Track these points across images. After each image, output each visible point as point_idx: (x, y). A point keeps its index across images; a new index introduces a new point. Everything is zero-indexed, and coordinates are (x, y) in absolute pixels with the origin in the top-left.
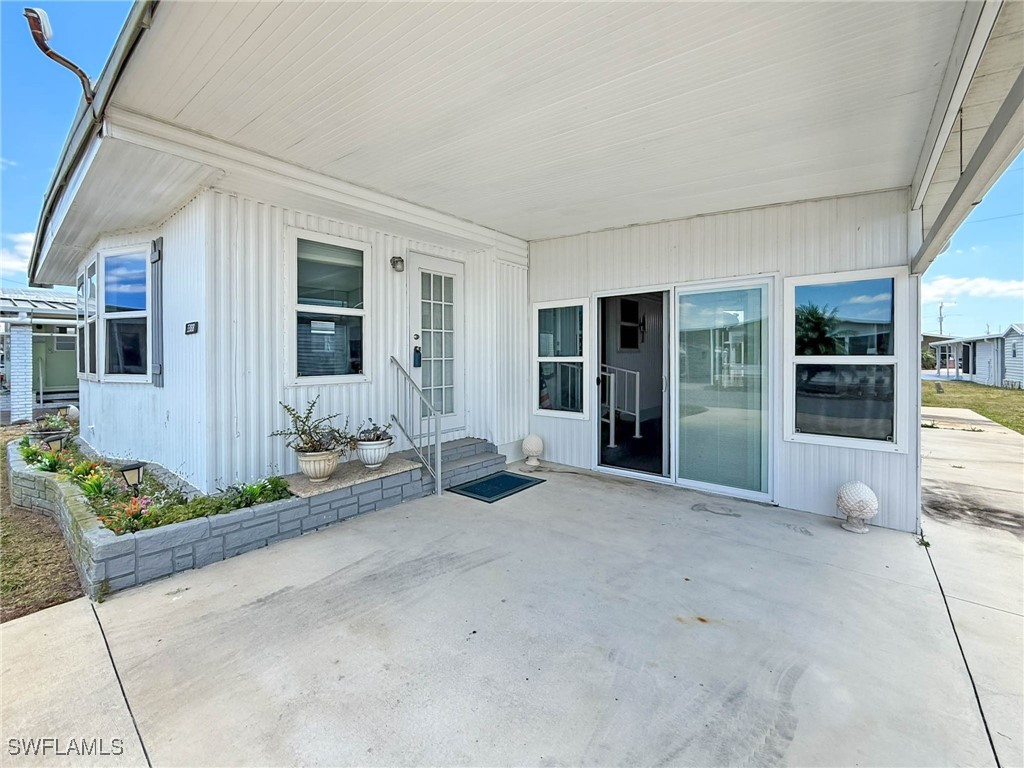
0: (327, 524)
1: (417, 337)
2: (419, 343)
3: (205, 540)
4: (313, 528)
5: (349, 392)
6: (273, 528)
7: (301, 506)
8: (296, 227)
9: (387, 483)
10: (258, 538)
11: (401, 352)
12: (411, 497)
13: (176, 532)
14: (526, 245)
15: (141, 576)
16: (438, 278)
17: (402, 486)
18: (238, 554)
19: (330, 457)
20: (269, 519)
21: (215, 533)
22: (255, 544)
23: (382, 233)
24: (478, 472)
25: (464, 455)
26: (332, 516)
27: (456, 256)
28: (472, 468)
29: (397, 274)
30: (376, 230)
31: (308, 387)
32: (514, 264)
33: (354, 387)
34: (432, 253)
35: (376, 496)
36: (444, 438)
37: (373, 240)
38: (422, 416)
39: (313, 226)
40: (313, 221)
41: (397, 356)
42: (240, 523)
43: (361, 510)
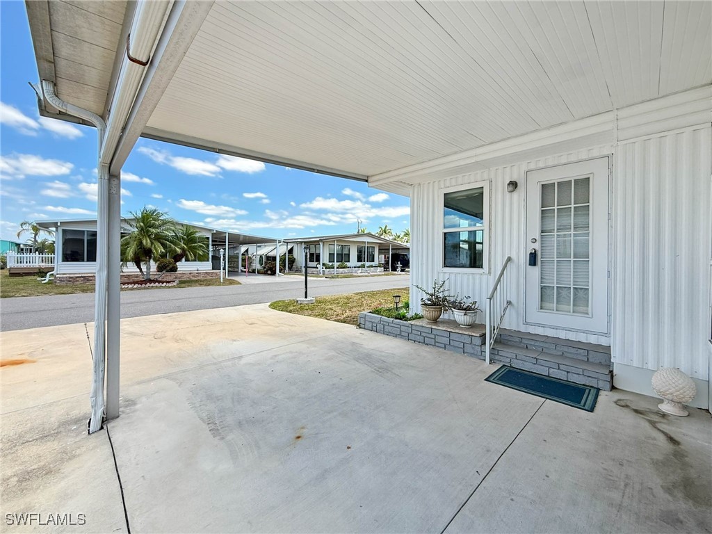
1: (534, 241)
2: (537, 246)
3: (380, 324)
4: (413, 340)
5: (474, 279)
6: (398, 331)
7: (409, 327)
9: (453, 337)
10: (393, 332)
11: (518, 254)
12: (471, 354)
15: (366, 327)
16: (564, 185)
17: (464, 343)
18: (387, 335)
20: (397, 326)
21: (382, 323)
22: (392, 334)
23: (500, 168)
24: (551, 370)
25: (565, 355)
27: (595, 153)
28: (542, 362)
29: (515, 194)
30: (495, 168)
31: (450, 273)
32: (662, 134)
33: (478, 277)
34: (556, 163)
35: (446, 341)
36: (572, 336)
37: (492, 176)
38: (541, 309)
39: (454, 183)
40: (453, 181)
41: (514, 257)
42: (389, 323)
43: (437, 344)
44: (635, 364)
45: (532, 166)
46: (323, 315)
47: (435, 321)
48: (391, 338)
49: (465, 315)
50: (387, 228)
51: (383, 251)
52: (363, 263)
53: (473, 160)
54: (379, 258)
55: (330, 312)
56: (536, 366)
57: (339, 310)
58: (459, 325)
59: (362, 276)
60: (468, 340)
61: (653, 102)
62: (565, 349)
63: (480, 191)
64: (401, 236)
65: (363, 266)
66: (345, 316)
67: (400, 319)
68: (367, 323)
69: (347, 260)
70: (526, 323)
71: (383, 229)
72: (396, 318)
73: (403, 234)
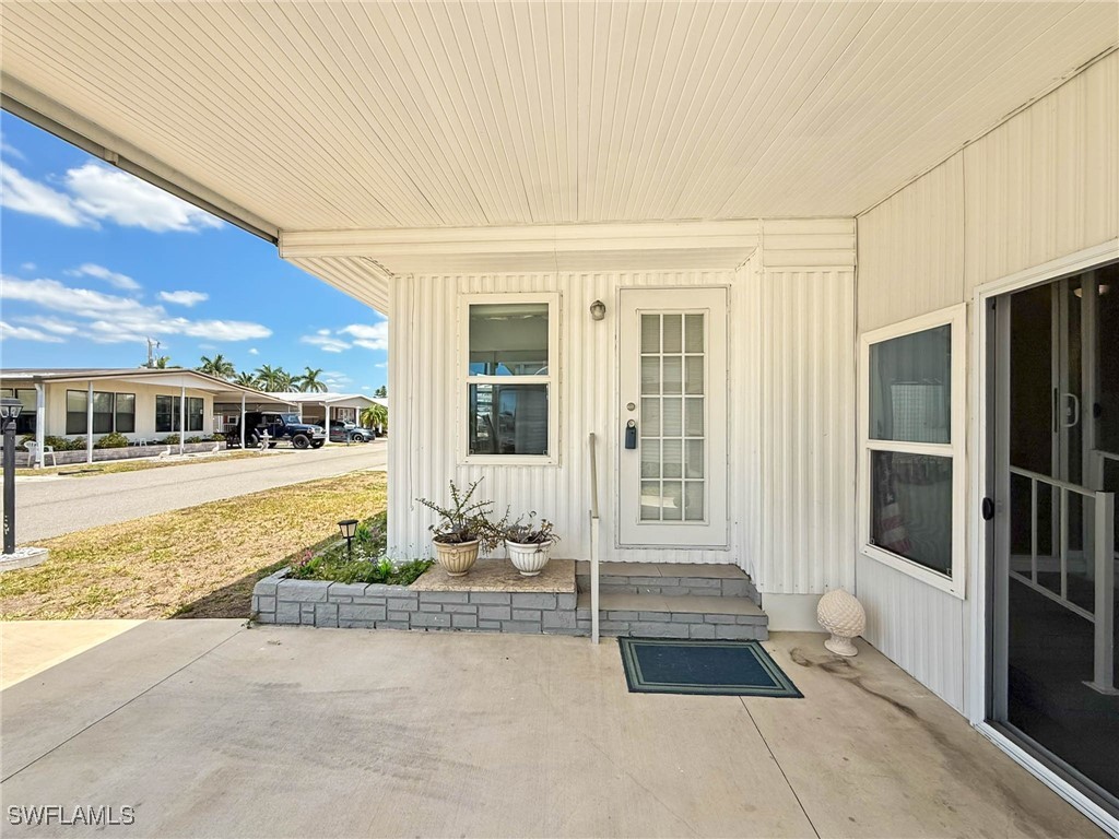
0: (439, 628)
1: (631, 407)
2: (636, 416)
3: (324, 603)
4: (422, 627)
5: (530, 475)
6: (380, 613)
7: (410, 598)
8: (470, 293)
9: (519, 602)
10: (367, 618)
11: (607, 427)
12: (558, 631)
13: (303, 588)
14: (852, 223)
15: (280, 617)
16: (674, 320)
17: (542, 611)
18: (350, 627)
19: (454, 551)
20: (378, 601)
21: (332, 599)
22: (364, 624)
23: (578, 274)
24: (694, 627)
25: (695, 592)
26: (444, 620)
27: (710, 279)
28: (680, 618)
29: (601, 324)
30: (569, 273)
31: (482, 467)
32: (811, 269)
33: (537, 471)
34: (661, 284)
35: (503, 613)
36: (683, 557)
37: (563, 286)
38: (642, 519)
39: (489, 287)
40: (488, 282)
41: (600, 432)
42: (352, 597)
43: (482, 624)
44: (786, 590)
45: (628, 282)
46: (96, 600)
47: (468, 573)
48: (363, 633)
49: (539, 551)
50: (223, 362)
51: (221, 408)
52: (172, 434)
53: (550, 247)
54: (212, 422)
55: (121, 584)
56: (671, 625)
57: (148, 572)
58: (518, 571)
59: (175, 464)
60: (551, 604)
61: (803, 222)
62: (693, 583)
63: (542, 310)
64: (254, 378)
65: (175, 441)
66: (179, 588)
67: (383, 581)
68: (283, 608)
69: (128, 427)
70: (620, 547)
71: (213, 361)
72: (372, 581)
73: (258, 374)
